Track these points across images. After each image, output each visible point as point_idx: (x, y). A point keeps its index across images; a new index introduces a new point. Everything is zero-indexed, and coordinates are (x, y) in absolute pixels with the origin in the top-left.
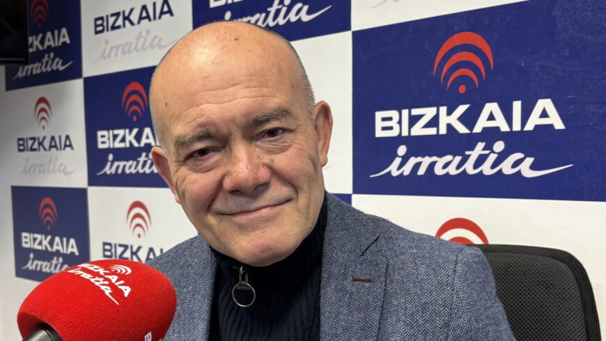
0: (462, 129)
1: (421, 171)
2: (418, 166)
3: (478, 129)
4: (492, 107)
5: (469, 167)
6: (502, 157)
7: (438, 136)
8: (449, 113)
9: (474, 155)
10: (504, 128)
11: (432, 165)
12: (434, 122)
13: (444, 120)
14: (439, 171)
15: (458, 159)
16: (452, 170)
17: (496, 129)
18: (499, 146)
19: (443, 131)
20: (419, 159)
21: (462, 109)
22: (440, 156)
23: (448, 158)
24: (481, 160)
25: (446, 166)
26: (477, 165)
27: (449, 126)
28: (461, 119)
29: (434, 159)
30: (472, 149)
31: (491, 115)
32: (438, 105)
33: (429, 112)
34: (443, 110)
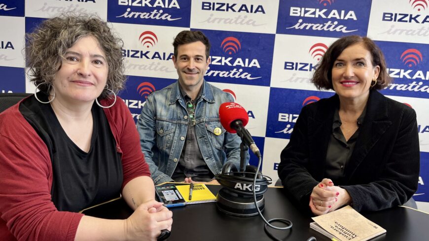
0: (229, 64)
1: (215, 75)
2: (213, 73)
3: (234, 65)
4: (239, 59)
5: (231, 75)
6: (241, 73)
7: (221, 65)
8: (225, 59)
9: (233, 72)
10: (243, 65)
11: (219, 74)
12: (220, 61)
13: (224, 61)
14: (221, 75)
15: (228, 73)
16: (226, 76)
17: (240, 66)
18: (241, 70)
19: (223, 64)
20: (214, 71)
21: (230, 59)
22: (222, 71)
23: (224, 72)
24: (235, 74)
25: (223, 74)
26: (233, 75)
27: (225, 63)
28: (229, 61)
29: (219, 72)
30: (232, 70)
31: (239, 61)
32: (222, 56)
33: (219, 58)
34: (223, 58)
